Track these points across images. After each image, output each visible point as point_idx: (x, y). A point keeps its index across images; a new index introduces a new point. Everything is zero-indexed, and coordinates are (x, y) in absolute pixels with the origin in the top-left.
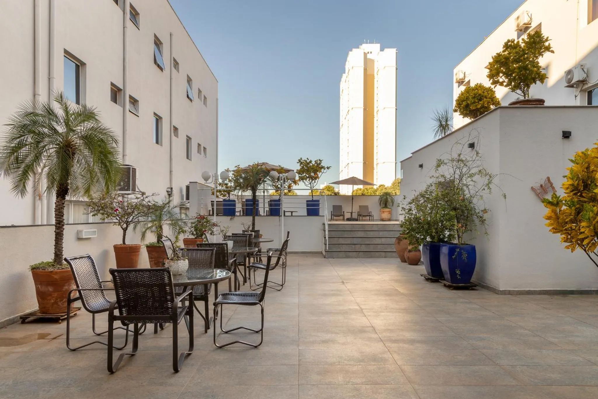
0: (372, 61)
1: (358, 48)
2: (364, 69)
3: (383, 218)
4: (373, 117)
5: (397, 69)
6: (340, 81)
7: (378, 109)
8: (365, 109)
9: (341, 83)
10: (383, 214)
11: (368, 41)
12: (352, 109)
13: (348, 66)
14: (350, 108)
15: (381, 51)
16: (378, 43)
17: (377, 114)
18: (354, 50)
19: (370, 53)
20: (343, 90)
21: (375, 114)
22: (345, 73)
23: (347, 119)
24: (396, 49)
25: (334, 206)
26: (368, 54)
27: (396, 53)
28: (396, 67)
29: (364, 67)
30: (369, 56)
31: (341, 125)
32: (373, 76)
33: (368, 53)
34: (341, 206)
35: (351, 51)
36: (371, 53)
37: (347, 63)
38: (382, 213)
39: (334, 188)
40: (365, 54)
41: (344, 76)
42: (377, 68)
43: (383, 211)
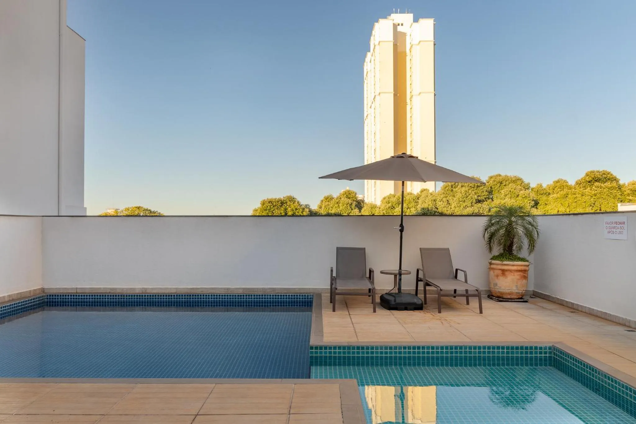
0: (404, 34)
1: (386, 18)
2: (394, 45)
3: (502, 293)
4: (406, 104)
5: (435, 45)
6: (364, 61)
7: (412, 94)
8: (395, 95)
9: (365, 64)
10: (501, 278)
11: (399, 10)
12: (379, 94)
13: (373, 41)
14: (377, 93)
15: (414, 22)
16: (411, 13)
17: (411, 100)
18: (381, 21)
19: (400, 25)
20: (367, 72)
21: (408, 101)
22: (369, 51)
23: (373, 107)
24: (433, 19)
25: (340, 250)
26: (398, 27)
27: (434, 24)
28: (434, 42)
29: (394, 42)
30: (400, 29)
31: (365, 115)
32: (405, 53)
33: (399, 25)
34: (364, 249)
35: (377, 21)
36: (402, 25)
37: (372, 38)
38: (497, 276)
39: (356, 194)
40: (395, 26)
41: (369, 55)
42: (410, 44)
43: (503, 271)
